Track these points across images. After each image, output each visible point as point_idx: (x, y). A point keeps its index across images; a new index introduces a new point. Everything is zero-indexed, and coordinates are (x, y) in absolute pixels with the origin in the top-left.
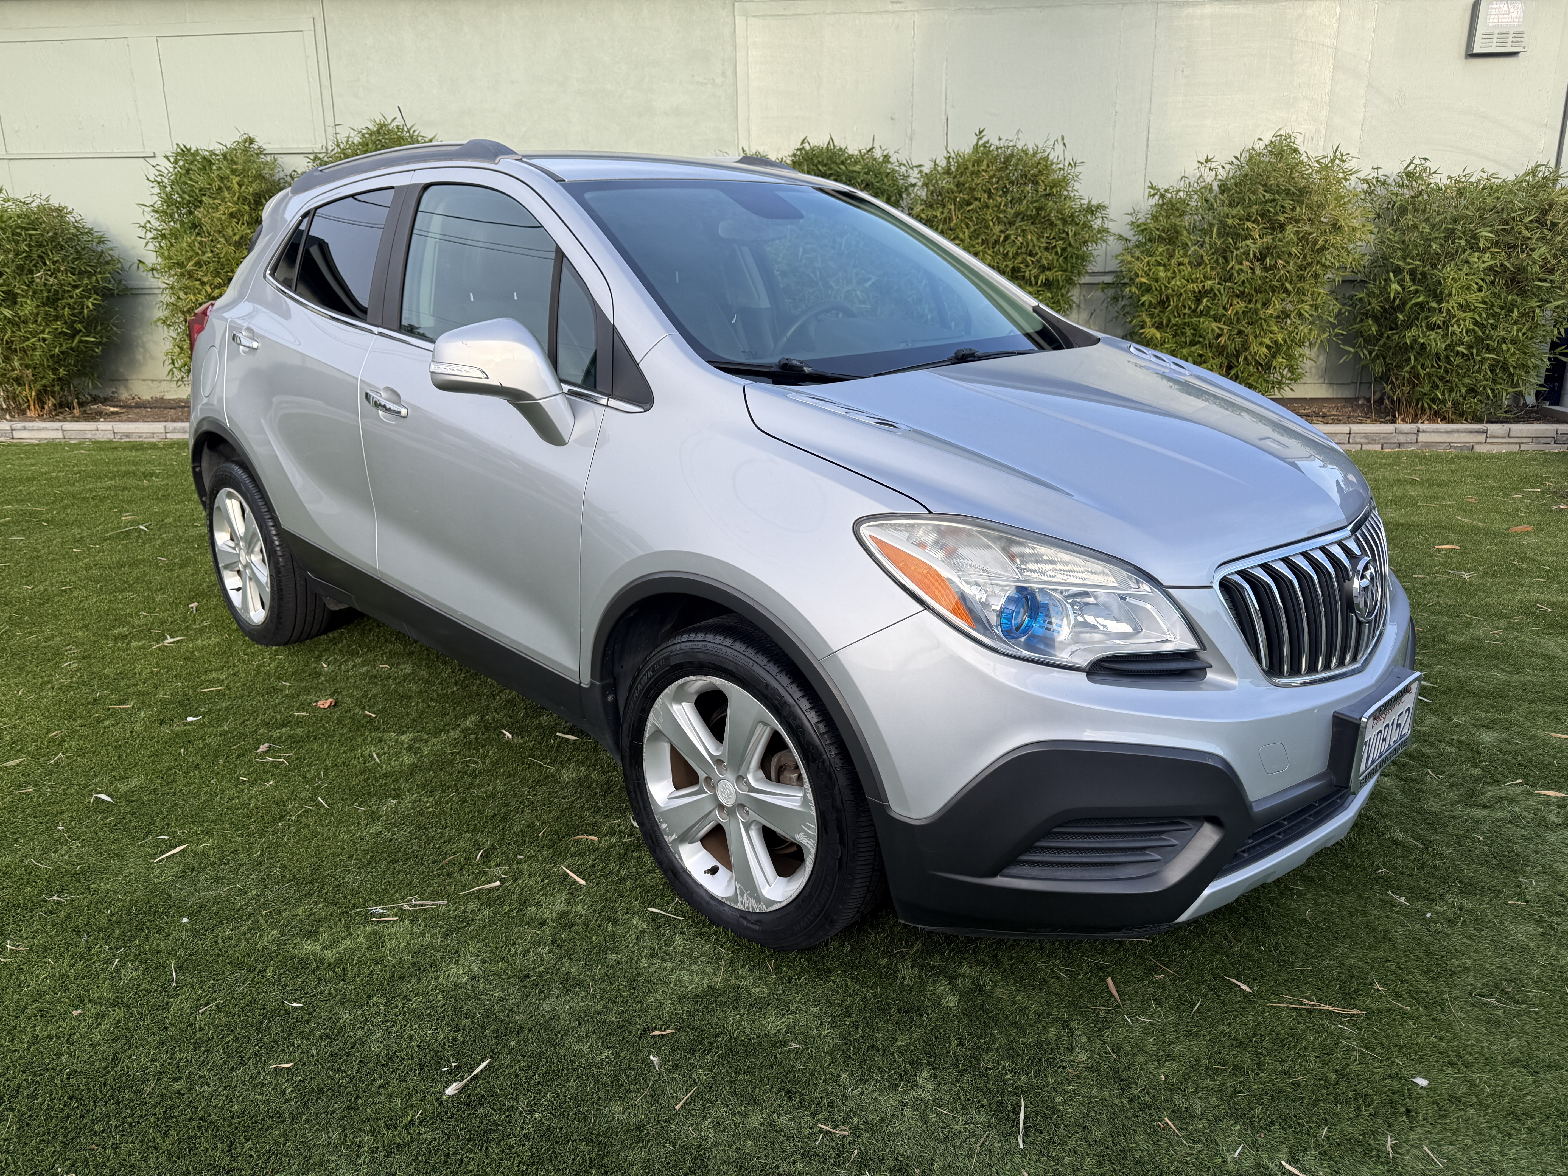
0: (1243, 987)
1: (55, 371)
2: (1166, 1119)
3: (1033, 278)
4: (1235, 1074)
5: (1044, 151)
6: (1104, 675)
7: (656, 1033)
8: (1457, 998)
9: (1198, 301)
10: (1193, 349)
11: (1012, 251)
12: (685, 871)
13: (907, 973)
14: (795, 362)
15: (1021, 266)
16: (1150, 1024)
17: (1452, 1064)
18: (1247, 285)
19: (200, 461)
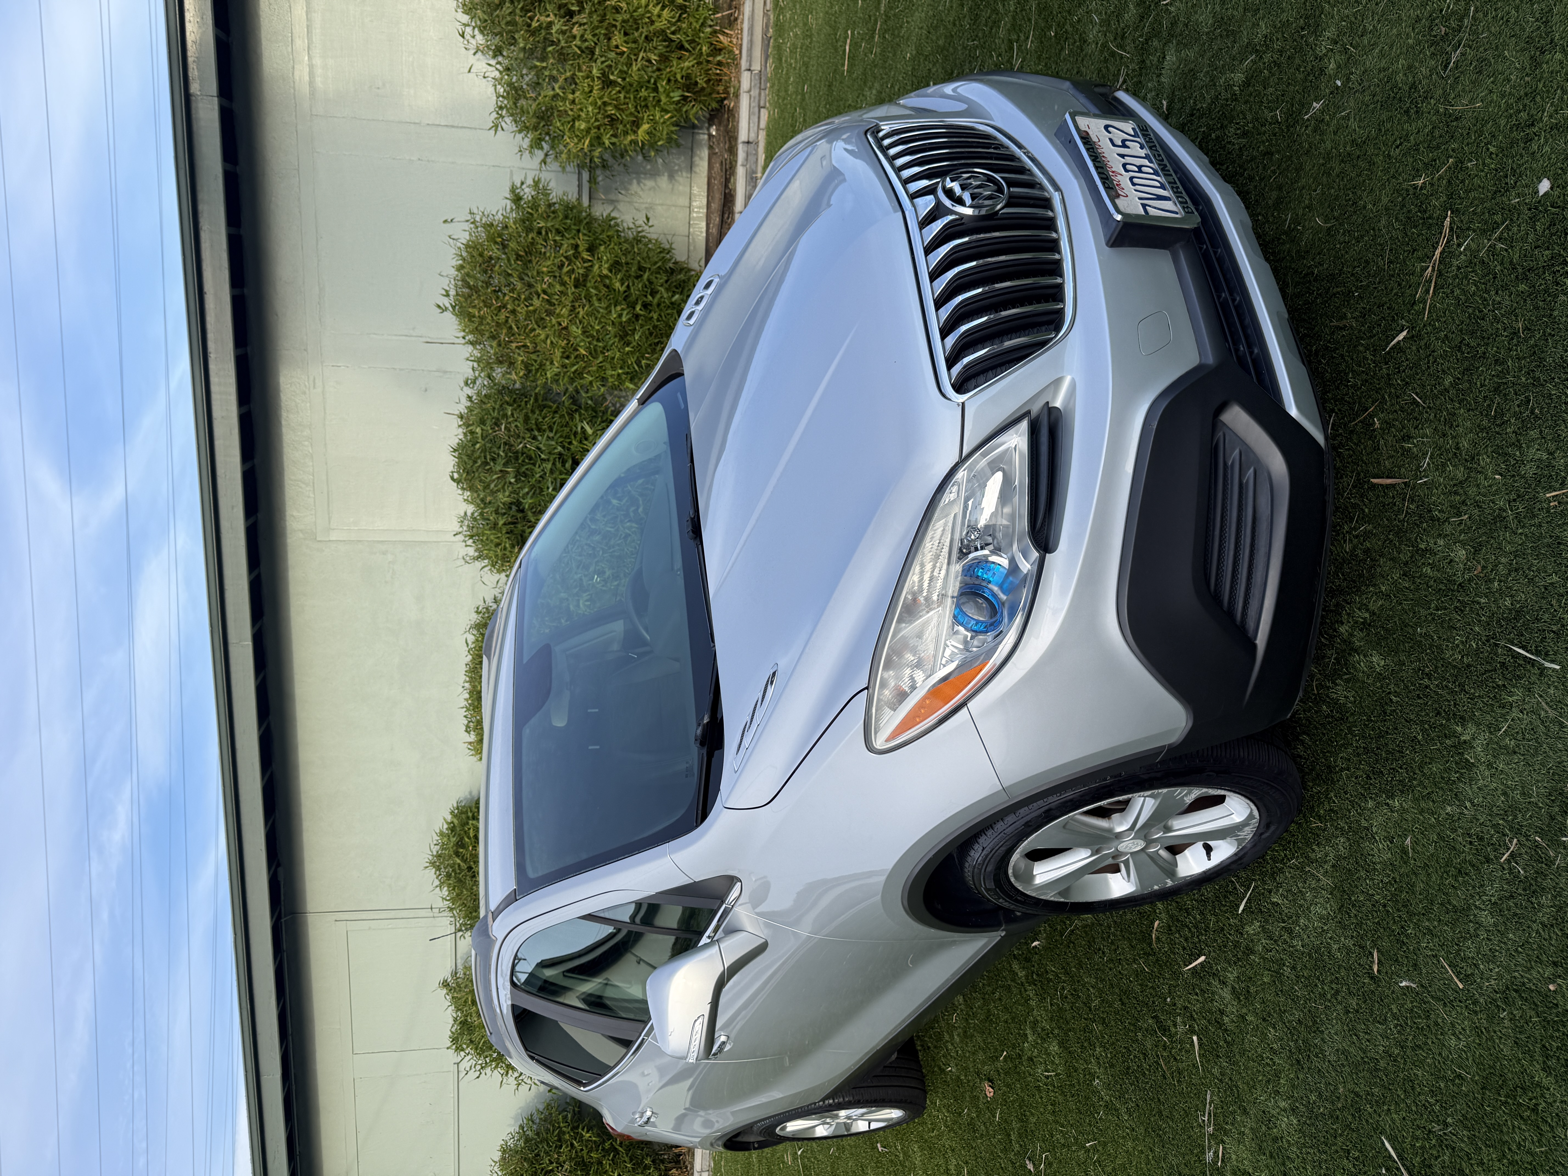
0: (1401, 337)
1: (647, 1167)
2: (1548, 495)
3: (586, 265)
4: (1505, 395)
5: (459, 248)
6: (1049, 529)
7: (1375, 968)
8: (1445, 95)
9: (612, 83)
10: (661, 90)
11: (558, 287)
12: (1204, 872)
13: (1341, 692)
14: (699, 731)
15: (573, 277)
16: (1431, 458)
17: (1528, 140)
18: (597, 31)
19: (749, 1143)
